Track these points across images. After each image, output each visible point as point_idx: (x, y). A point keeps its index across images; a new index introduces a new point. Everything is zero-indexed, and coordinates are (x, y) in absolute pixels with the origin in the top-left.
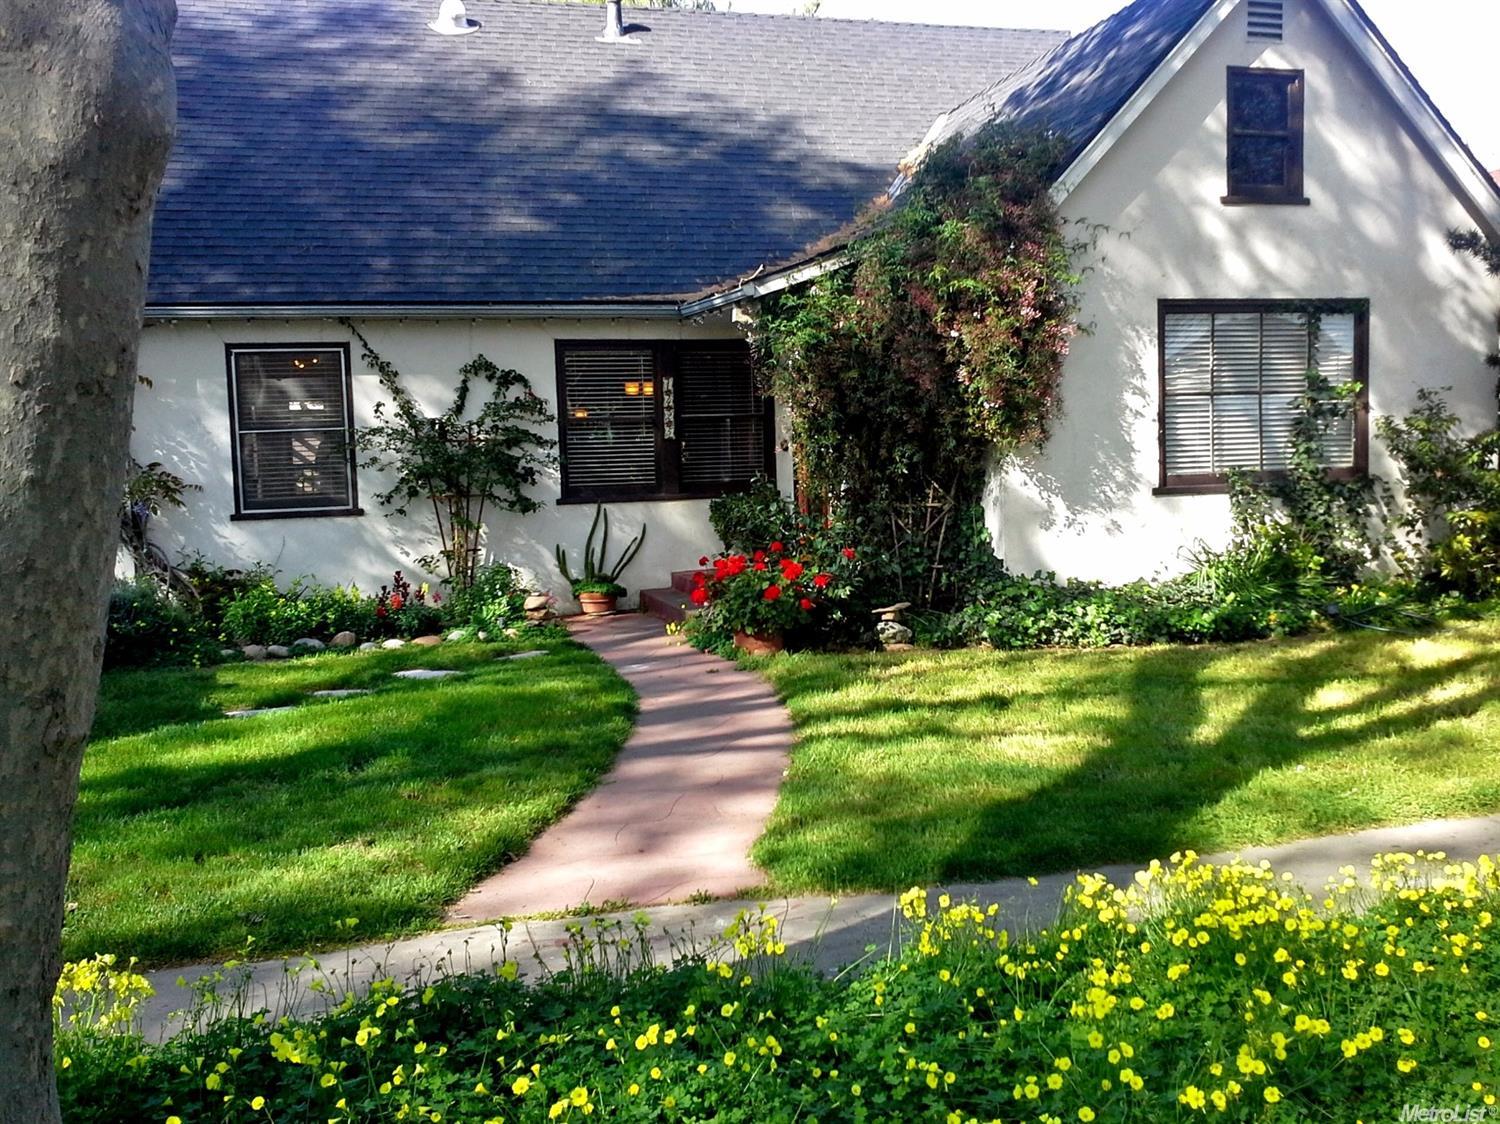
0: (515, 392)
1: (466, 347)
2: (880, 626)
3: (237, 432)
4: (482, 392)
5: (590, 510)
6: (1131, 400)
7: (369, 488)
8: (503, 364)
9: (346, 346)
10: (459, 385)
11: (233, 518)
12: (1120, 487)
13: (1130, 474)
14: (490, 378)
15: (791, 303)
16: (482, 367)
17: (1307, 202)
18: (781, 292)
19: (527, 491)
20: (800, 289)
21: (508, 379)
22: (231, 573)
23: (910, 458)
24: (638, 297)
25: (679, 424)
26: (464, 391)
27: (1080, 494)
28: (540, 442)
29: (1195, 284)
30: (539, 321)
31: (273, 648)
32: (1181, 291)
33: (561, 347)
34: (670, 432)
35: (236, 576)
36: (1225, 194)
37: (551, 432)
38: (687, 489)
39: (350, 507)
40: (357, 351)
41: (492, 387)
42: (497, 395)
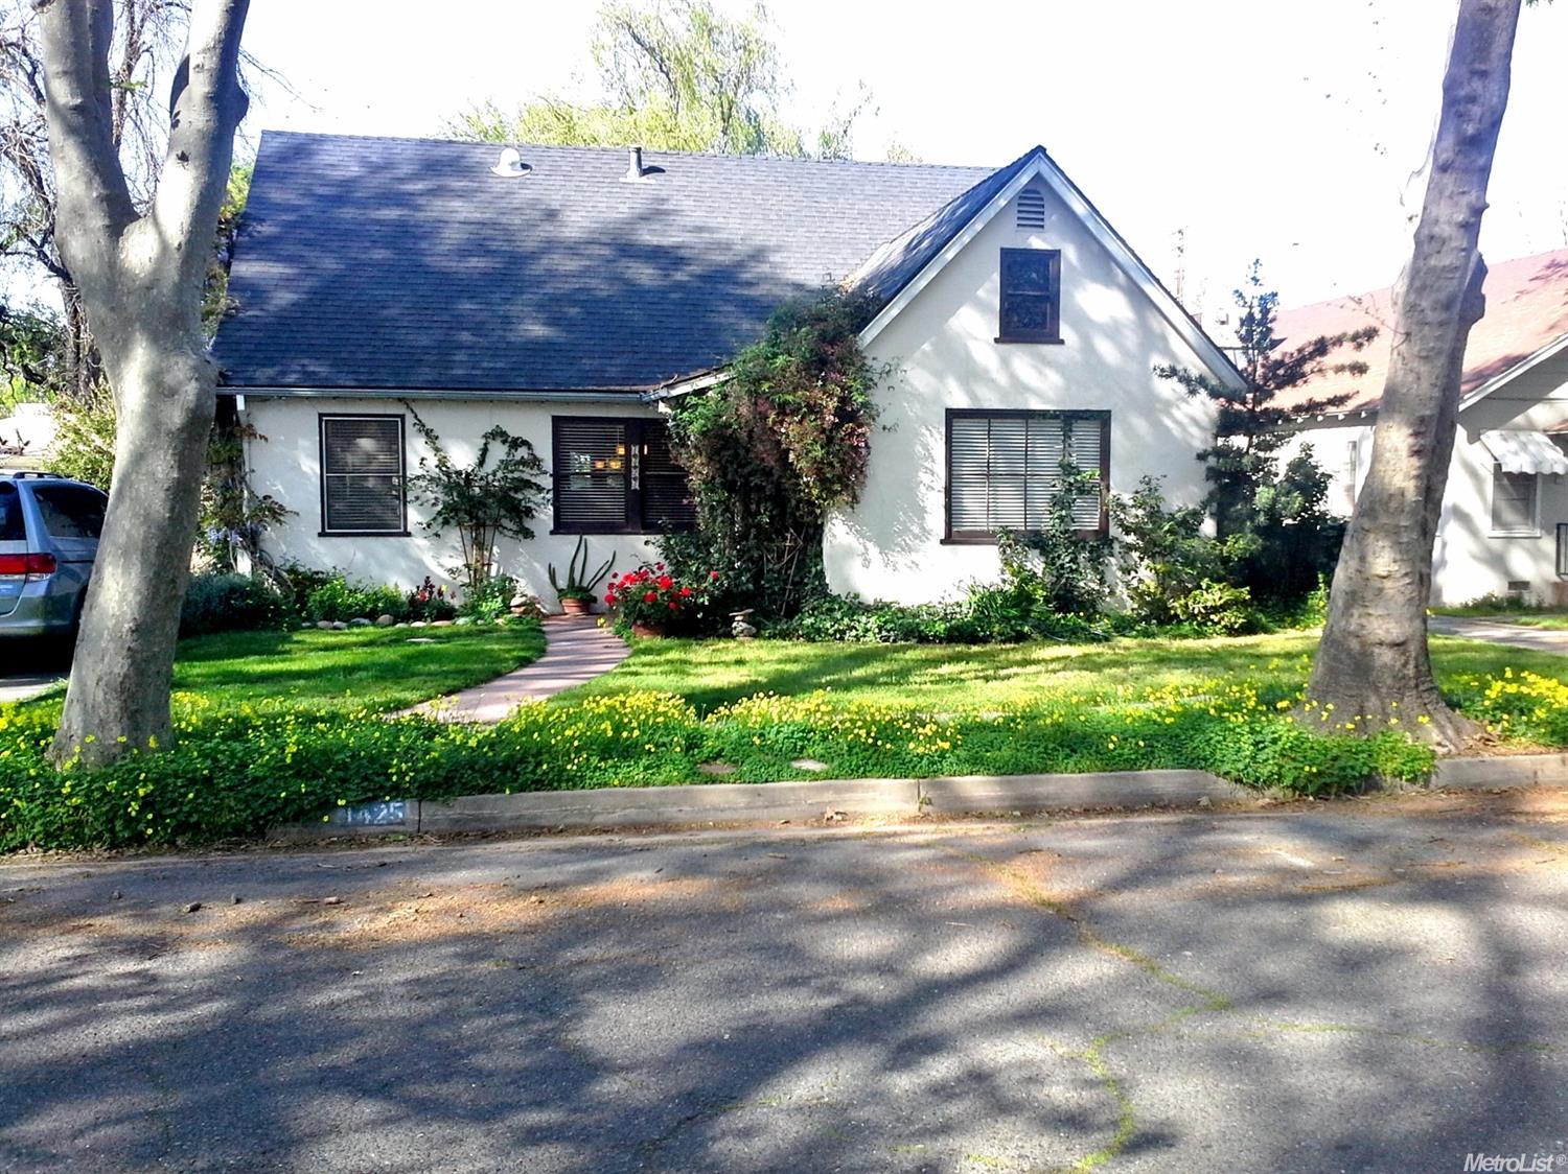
0: (522, 452)
1: (486, 419)
2: (734, 625)
3: (325, 475)
4: (498, 451)
5: (575, 538)
6: (924, 477)
7: (415, 516)
8: (513, 433)
9: (403, 417)
10: (482, 446)
11: (320, 535)
12: (916, 537)
13: (923, 529)
14: (504, 442)
15: (693, 402)
16: (498, 434)
17: (1062, 342)
18: (687, 394)
19: (528, 524)
20: (700, 393)
21: (516, 443)
22: (317, 573)
23: (771, 511)
25: (643, 479)
26: (485, 451)
27: (886, 540)
28: (540, 489)
29: (973, 396)
30: (541, 403)
32: (961, 402)
33: (556, 420)
34: (635, 485)
35: (320, 576)
36: (998, 336)
37: (547, 482)
38: (648, 527)
39: (402, 530)
40: (410, 420)
41: (505, 448)
42: (508, 454)
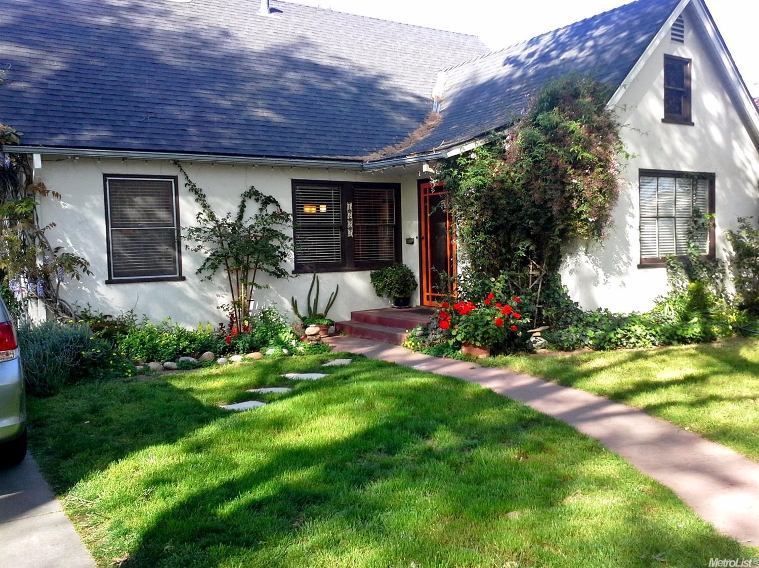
0: (271, 209)
1: (244, 181)
2: (532, 339)
3: (110, 229)
4: (253, 208)
5: (310, 276)
6: (629, 219)
7: (188, 264)
8: (266, 191)
9: (175, 178)
10: (240, 204)
11: (107, 283)
12: (625, 264)
13: (629, 258)
14: (257, 200)
15: (463, 163)
16: (253, 194)
17: (693, 124)
18: (458, 156)
19: (282, 265)
20: (467, 154)
21: (269, 200)
22: (106, 317)
23: (528, 248)
24: (340, 157)
25: (355, 229)
26: (243, 207)
27: (609, 268)
28: (284, 238)
29: (653, 162)
30: (282, 168)
31: (167, 364)
32: (648, 165)
33: (295, 183)
34: (350, 233)
35: (108, 319)
36: (663, 117)
37: (289, 232)
38: (359, 267)
39: (177, 275)
40: (182, 181)
41: (258, 205)
42: (261, 210)
